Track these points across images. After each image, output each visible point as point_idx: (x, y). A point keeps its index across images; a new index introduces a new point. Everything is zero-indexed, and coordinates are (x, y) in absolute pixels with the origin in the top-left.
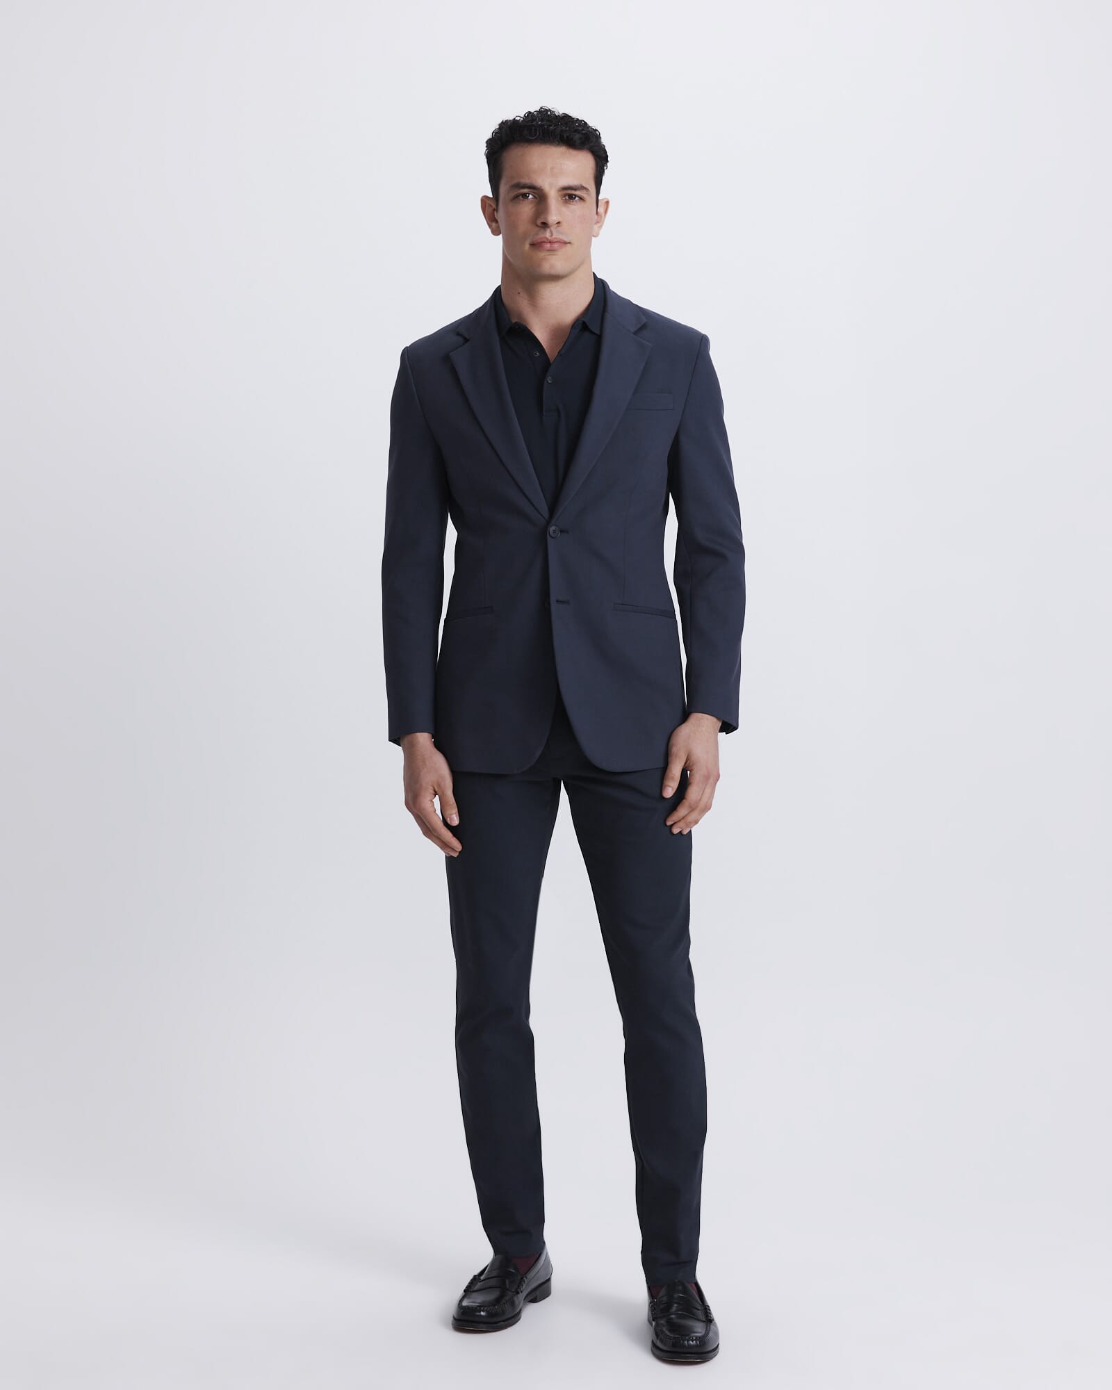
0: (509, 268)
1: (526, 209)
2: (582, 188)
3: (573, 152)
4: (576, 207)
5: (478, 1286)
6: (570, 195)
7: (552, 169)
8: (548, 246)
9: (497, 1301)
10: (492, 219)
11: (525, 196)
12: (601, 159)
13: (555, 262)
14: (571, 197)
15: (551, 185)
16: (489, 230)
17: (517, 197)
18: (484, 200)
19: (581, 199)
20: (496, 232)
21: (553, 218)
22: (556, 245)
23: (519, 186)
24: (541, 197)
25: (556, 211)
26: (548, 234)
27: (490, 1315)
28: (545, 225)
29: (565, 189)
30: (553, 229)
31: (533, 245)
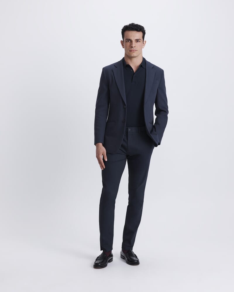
0: (126, 54)
1: (129, 44)
2: (140, 39)
3: (138, 32)
4: (139, 43)
5: (99, 259)
6: (137, 41)
7: (134, 36)
8: (133, 51)
9: (102, 262)
10: (123, 45)
11: (128, 41)
12: (144, 33)
13: (134, 54)
14: (138, 41)
15: (133, 39)
16: (122, 47)
17: (127, 41)
18: (121, 41)
19: (140, 41)
20: (123, 48)
21: (133, 46)
22: (134, 51)
23: (127, 39)
24: (131, 41)
25: (134, 44)
26: (133, 49)
27: (101, 265)
28: (132, 47)
29: (136, 40)
30: (134, 48)
31: (130, 51)
